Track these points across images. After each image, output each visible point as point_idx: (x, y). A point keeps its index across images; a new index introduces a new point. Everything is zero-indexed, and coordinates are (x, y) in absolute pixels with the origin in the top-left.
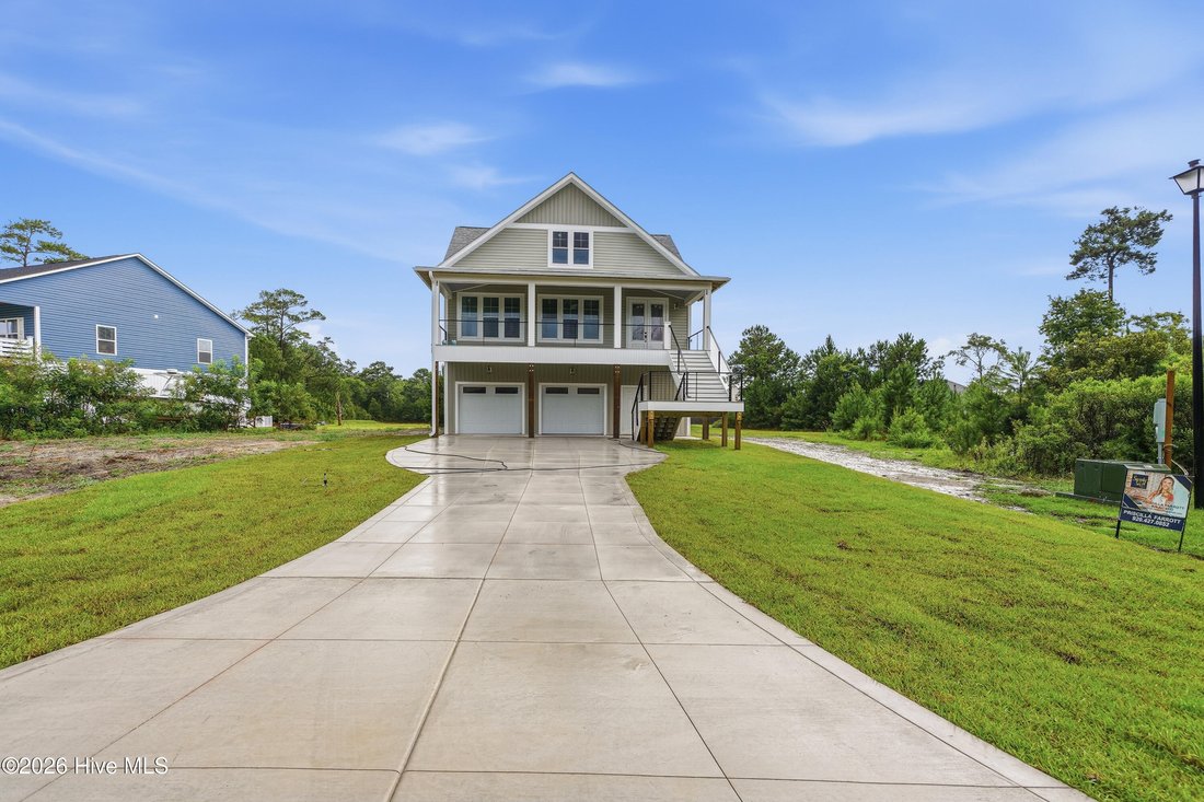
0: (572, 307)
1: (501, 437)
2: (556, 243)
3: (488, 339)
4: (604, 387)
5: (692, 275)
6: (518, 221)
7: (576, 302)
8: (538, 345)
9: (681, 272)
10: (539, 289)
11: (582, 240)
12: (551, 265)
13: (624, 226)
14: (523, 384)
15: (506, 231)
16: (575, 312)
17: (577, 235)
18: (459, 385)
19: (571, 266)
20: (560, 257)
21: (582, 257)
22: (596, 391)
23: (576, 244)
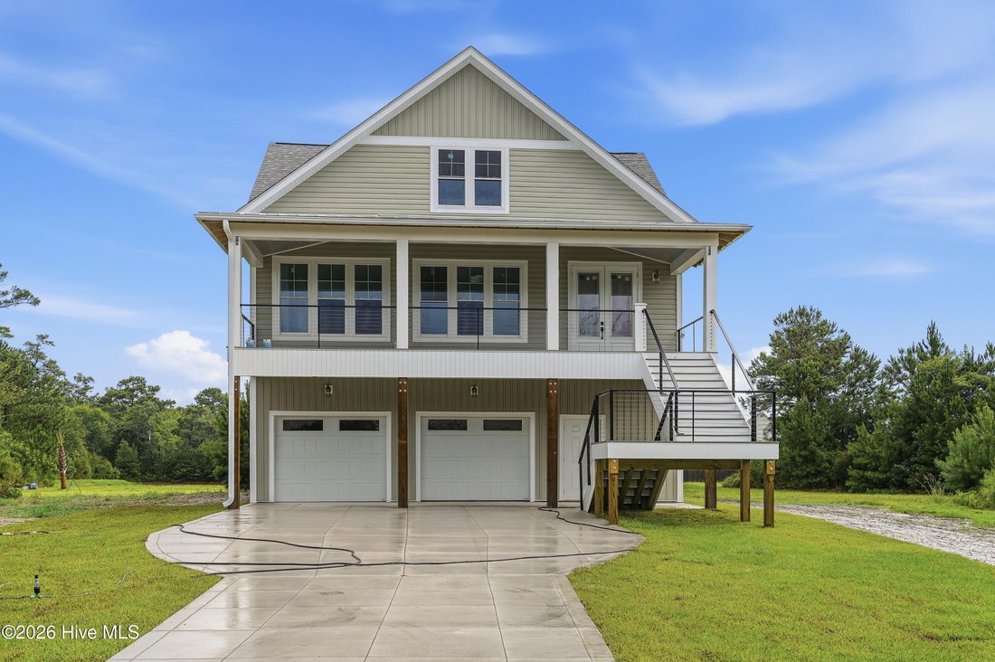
0: (474, 280)
1: (350, 506)
2: (443, 170)
3: (326, 337)
4: (530, 419)
5: (685, 222)
6: (379, 132)
7: (479, 271)
8: (413, 346)
9: (666, 219)
10: (416, 250)
11: (489, 163)
12: (435, 208)
13: (563, 138)
14: (389, 414)
15: (357, 149)
16: (479, 288)
17: (480, 155)
18: (276, 417)
19: (470, 209)
20: (451, 194)
21: (488, 194)
22: (516, 425)
23: (480, 171)
